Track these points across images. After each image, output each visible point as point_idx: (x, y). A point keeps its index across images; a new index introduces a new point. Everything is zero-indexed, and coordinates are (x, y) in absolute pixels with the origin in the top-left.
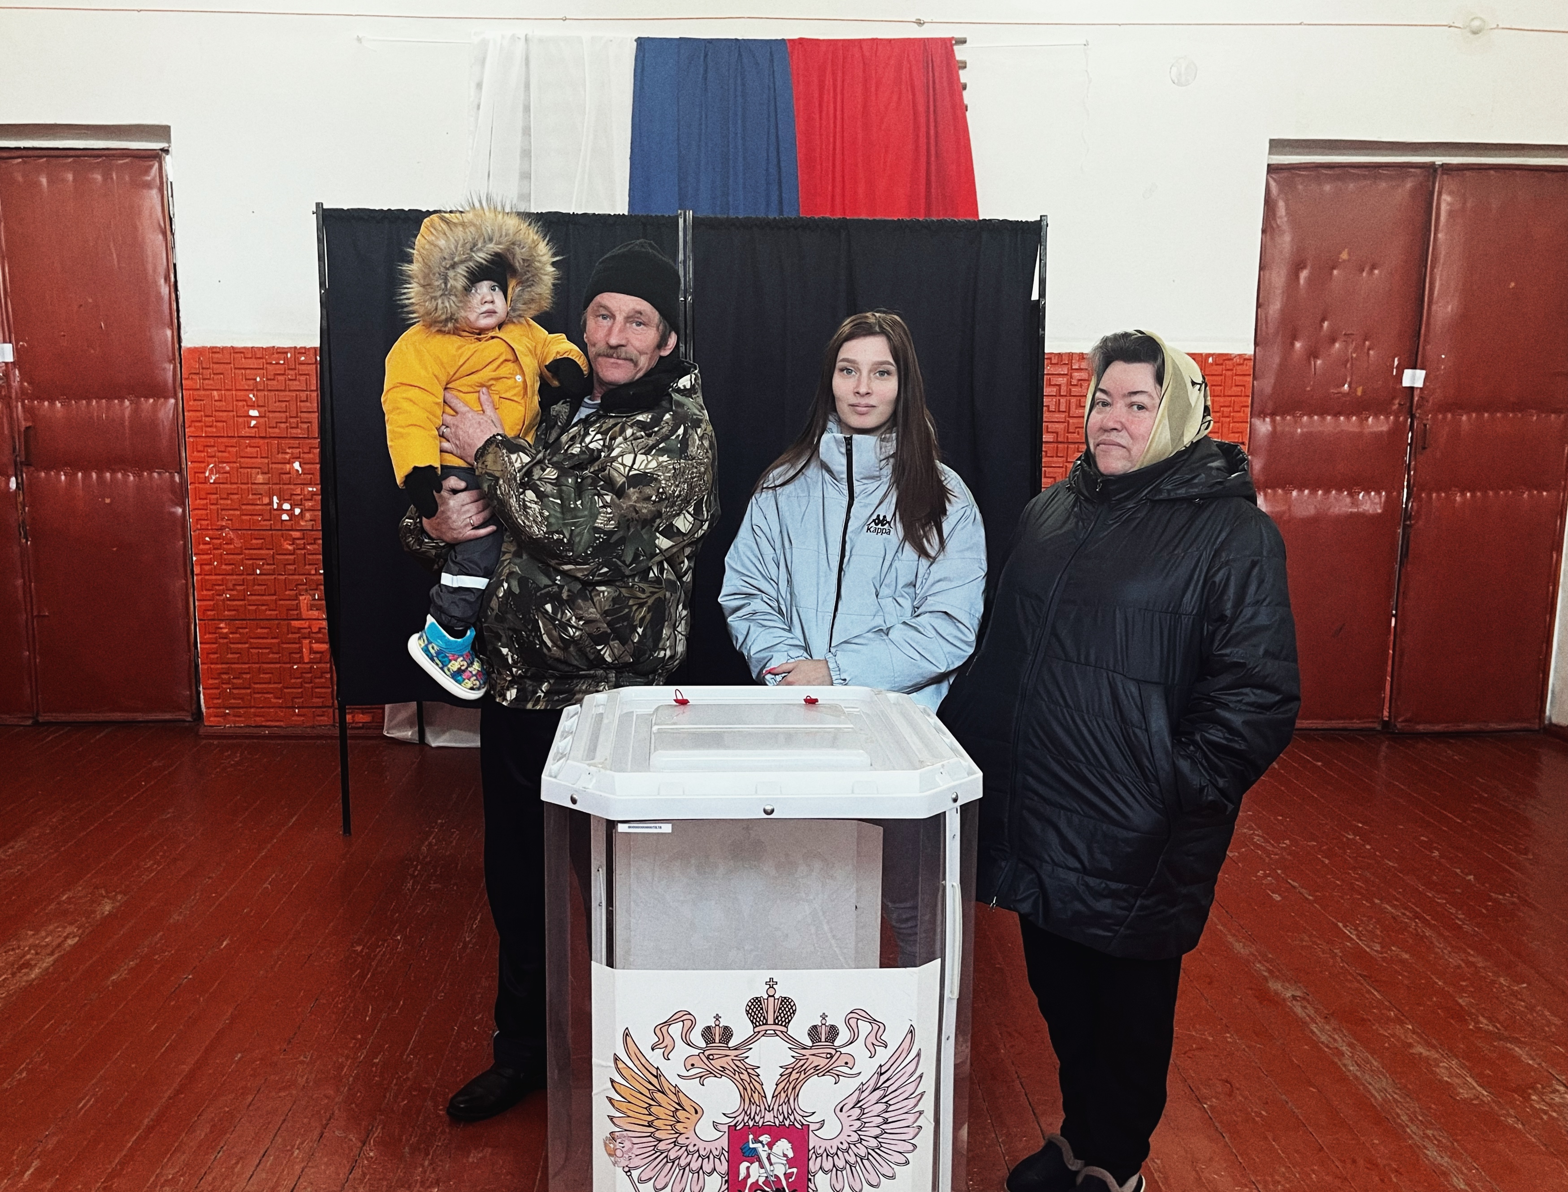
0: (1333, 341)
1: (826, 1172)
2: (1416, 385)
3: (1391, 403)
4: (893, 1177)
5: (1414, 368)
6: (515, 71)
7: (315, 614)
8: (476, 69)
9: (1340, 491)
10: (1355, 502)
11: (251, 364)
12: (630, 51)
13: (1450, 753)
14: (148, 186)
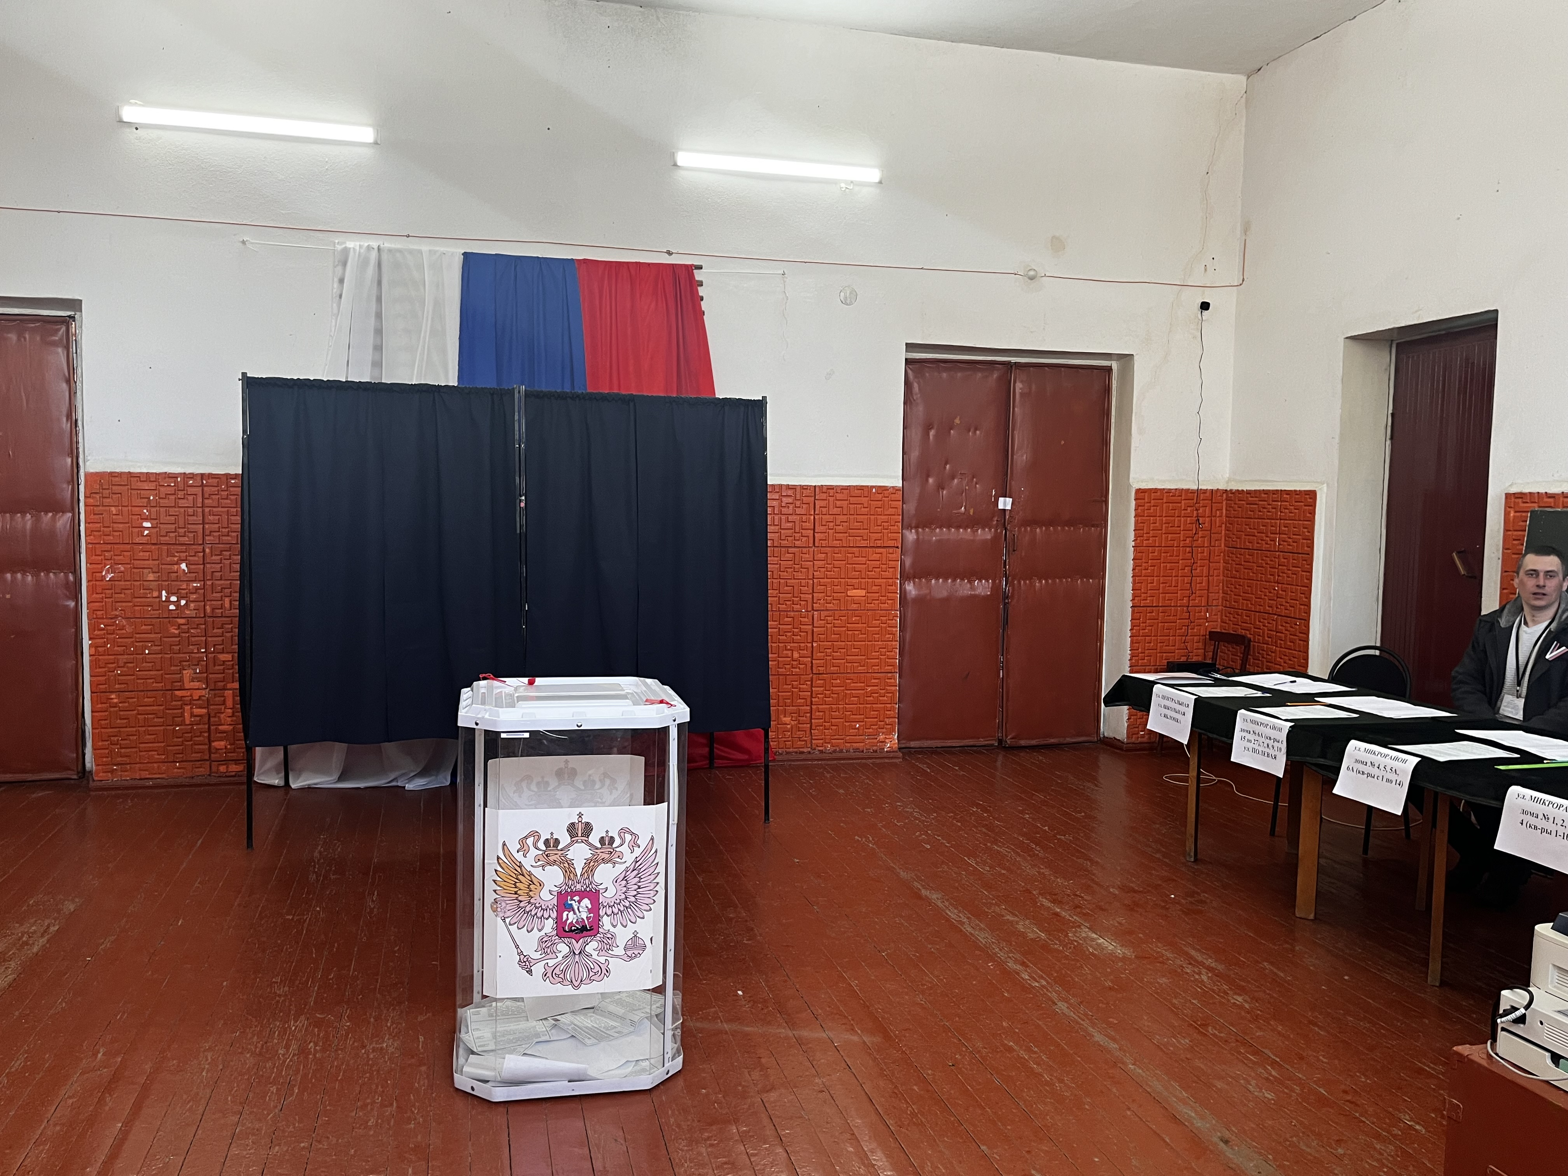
0: (953, 477)
1: (608, 916)
2: (1006, 508)
3: (992, 519)
4: (643, 918)
5: (1005, 496)
6: (371, 271)
7: (196, 684)
8: (339, 269)
9: (962, 579)
10: (973, 588)
11: (146, 486)
12: (458, 261)
13: (1041, 758)
14: (55, 344)
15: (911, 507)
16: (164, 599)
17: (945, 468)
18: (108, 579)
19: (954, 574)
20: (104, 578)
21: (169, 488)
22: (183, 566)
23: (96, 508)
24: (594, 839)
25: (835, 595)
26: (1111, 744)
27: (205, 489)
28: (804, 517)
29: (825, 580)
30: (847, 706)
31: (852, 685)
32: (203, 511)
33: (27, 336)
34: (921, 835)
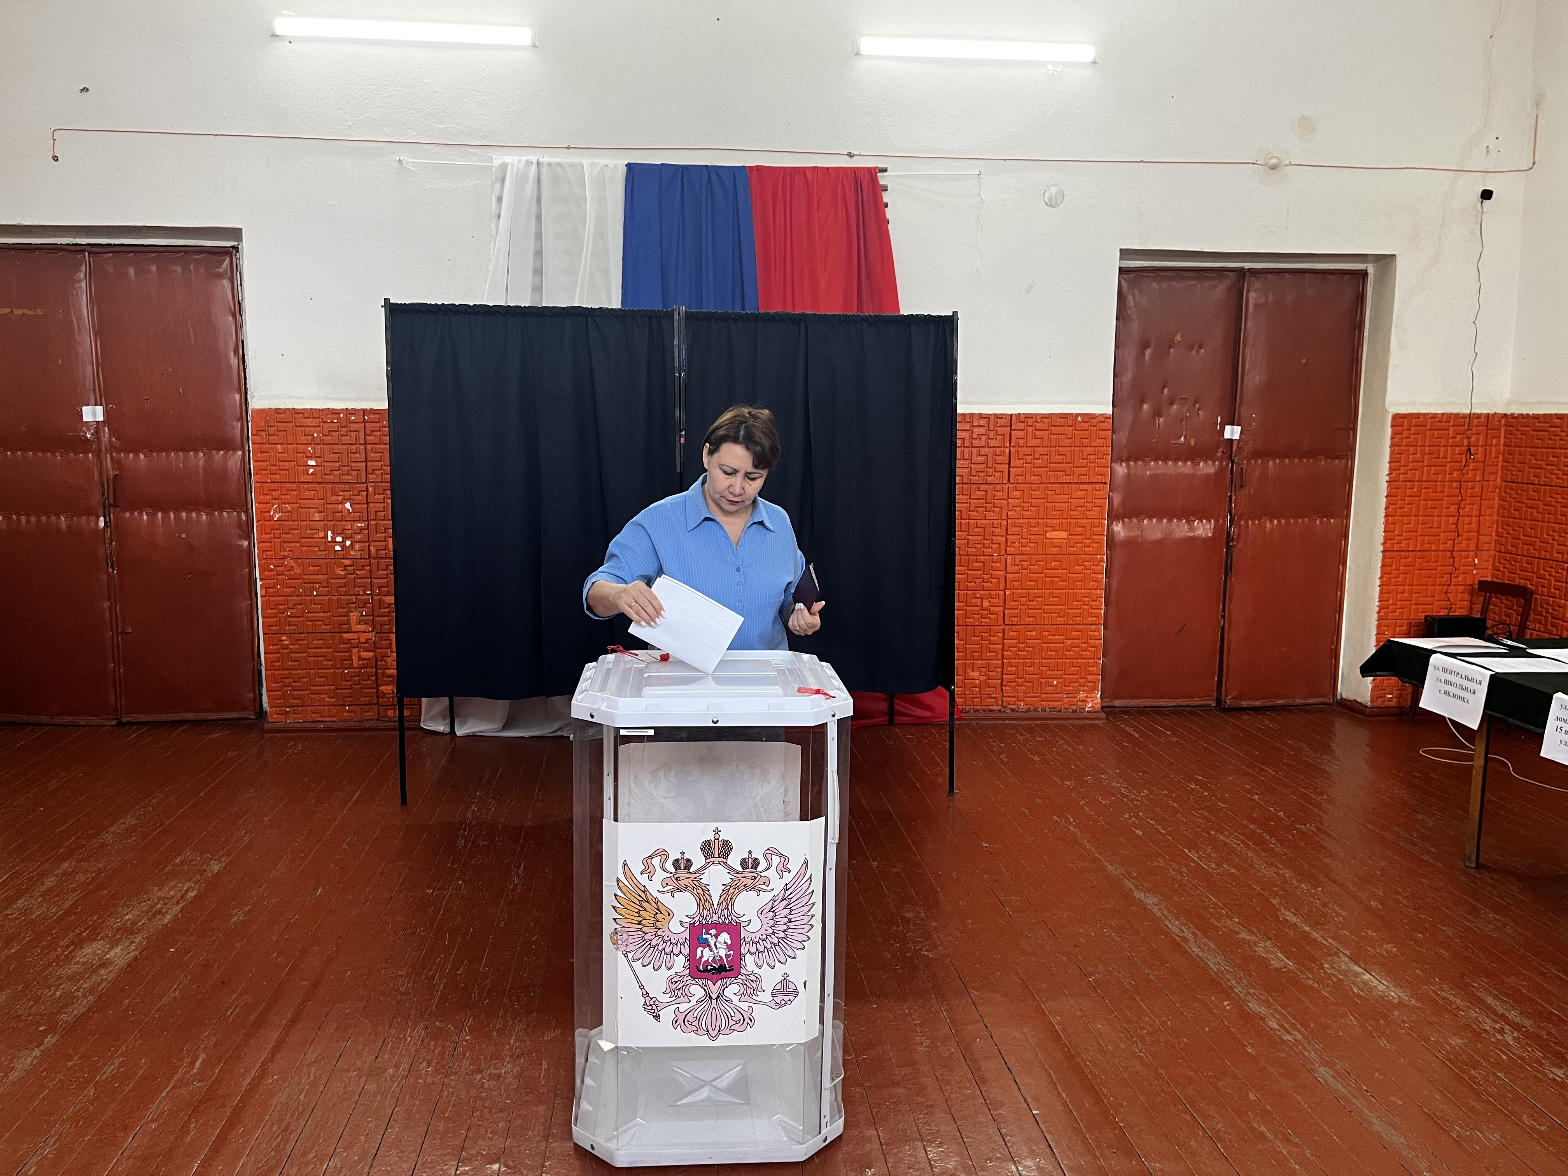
0: (1172, 403)
1: (752, 954)
2: (1234, 438)
3: (1217, 452)
4: (795, 958)
5: (1233, 424)
6: (530, 187)
7: (362, 627)
8: (497, 186)
9: (1180, 519)
10: (1192, 529)
11: (309, 422)
12: (621, 173)
14: (220, 276)
15: (1122, 437)
16: (330, 539)
17: (1163, 392)
18: (276, 519)
19: (1170, 514)
20: (273, 516)
21: (331, 425)
22: (348, 505)
23: (262, 446)
24: (734, 860)
25: (1032, 537)
26: (1351, 708)
27: (367, 425)
28: (998, 450)
29: (1021, 521)
30: (1044, 661)
31: (1050, 637)
32: (365, 448)
33: (192, 268)
34: (1131, 817)
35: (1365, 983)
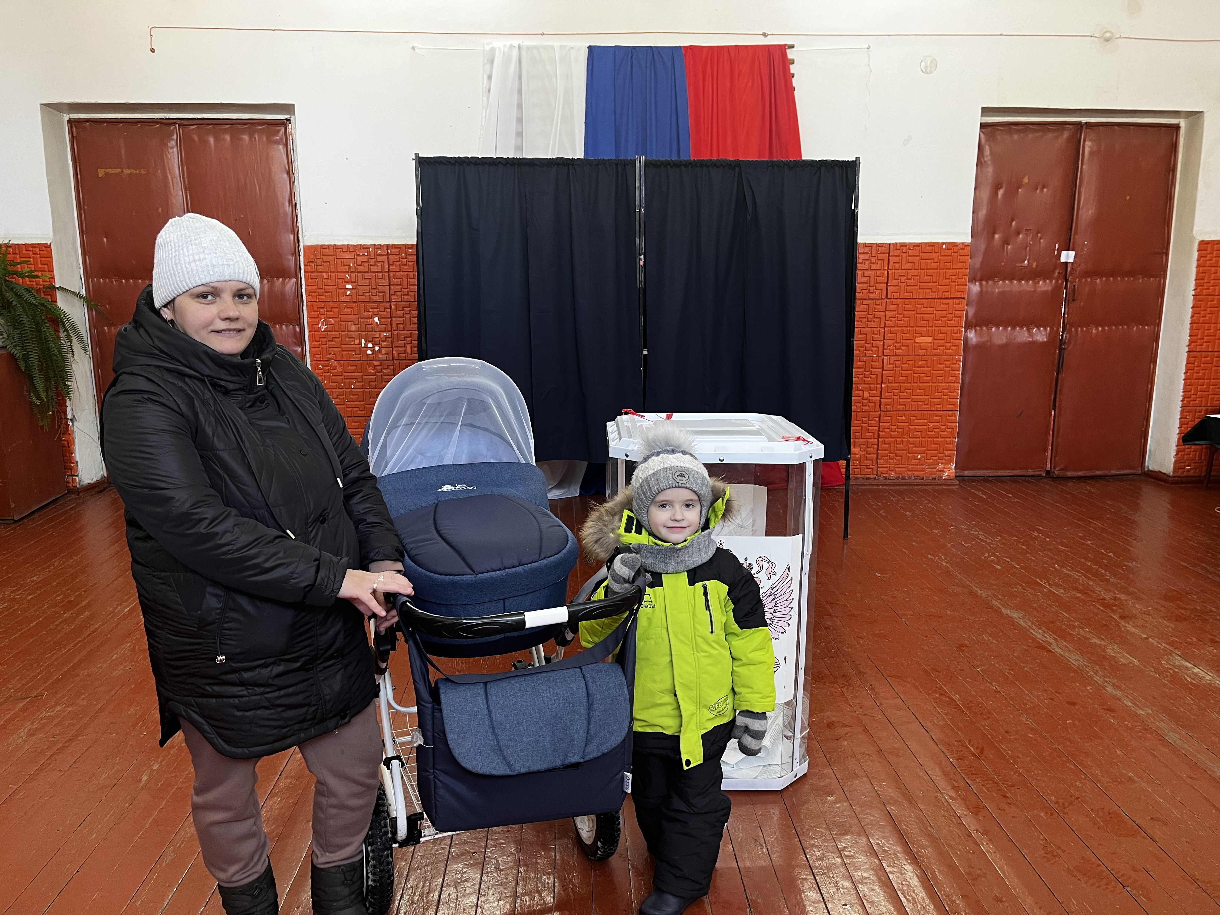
0: (1018, 233)
2: (1069, 261)
3: (1053, 272)
4: (779, 639)
5: (1068, 250)
6: (513, 68)
8: (488, 66)
9: (1021, 328)
10: (1031, 334)
11: (347, 255)
12: (584, 54)
13: (1089, 488)
14: (278, 142)
15: (977, 261)
16: (363, 345)
17: (1011, 224)
18: (323, 330)
19: (1014, 323)
20: (320, 328)
21: (363, 257)
22: (376, 319)
23: (312, 274)
25: (904, 341)
26: (1157, 478)
27: (390, 256)
28: (878, 272)
29: (896, 328)
30: (911, 439)
31: (916, 421)
32: (389, 275)
33: (256, 136)
34: (989, 556)
35: (1196, 674)
